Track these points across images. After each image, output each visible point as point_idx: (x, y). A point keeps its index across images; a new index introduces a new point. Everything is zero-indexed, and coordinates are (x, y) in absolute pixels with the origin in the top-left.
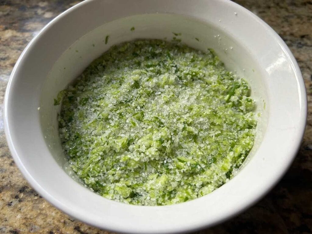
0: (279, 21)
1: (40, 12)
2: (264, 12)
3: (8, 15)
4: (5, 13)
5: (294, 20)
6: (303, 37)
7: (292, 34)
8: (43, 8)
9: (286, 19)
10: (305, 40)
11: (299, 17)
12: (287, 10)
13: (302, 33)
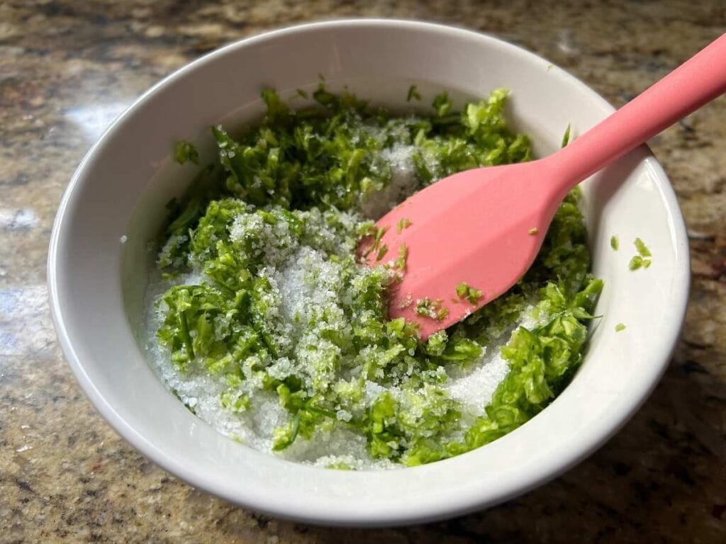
0: (610, 28)
1: (137, 26)
2: (579, 14)
3: (69, 33)
4: (63, 30)
5: (639, 26)
6: (657, 53)
7: (636, 50)
8: (143, 20)
9: (623, 24)
10: (662, 59)
11: (647, 19)
12: (623, 9)
13: (655, 47)
